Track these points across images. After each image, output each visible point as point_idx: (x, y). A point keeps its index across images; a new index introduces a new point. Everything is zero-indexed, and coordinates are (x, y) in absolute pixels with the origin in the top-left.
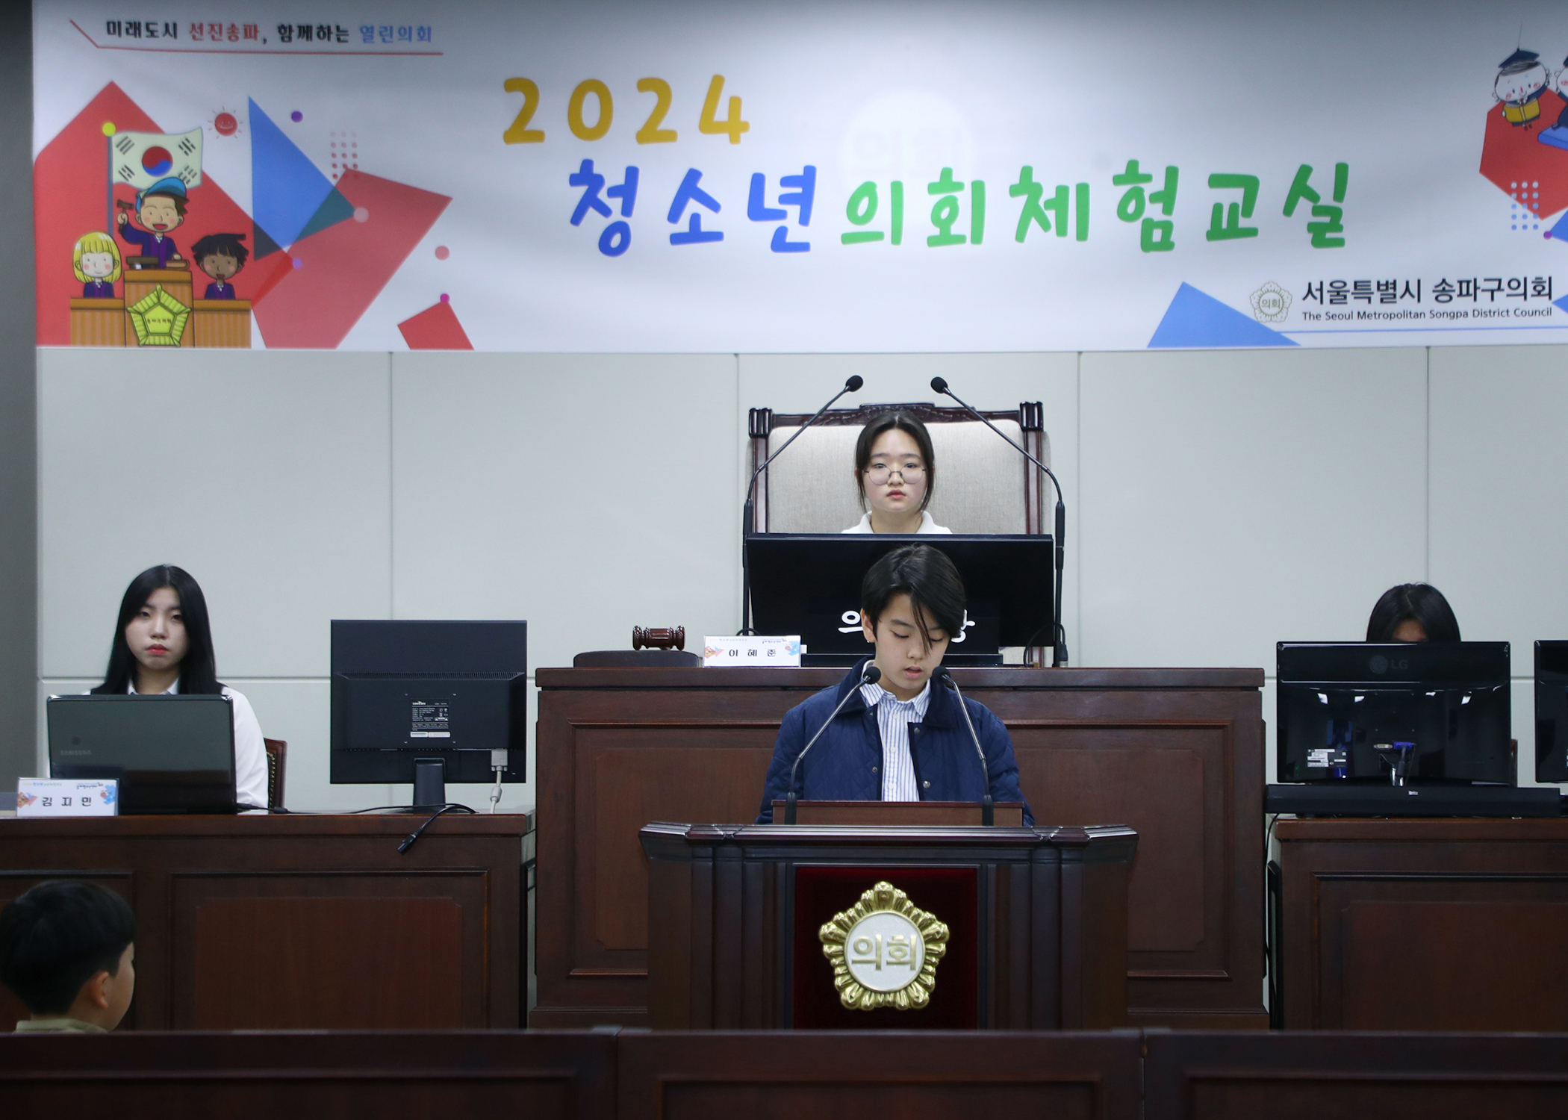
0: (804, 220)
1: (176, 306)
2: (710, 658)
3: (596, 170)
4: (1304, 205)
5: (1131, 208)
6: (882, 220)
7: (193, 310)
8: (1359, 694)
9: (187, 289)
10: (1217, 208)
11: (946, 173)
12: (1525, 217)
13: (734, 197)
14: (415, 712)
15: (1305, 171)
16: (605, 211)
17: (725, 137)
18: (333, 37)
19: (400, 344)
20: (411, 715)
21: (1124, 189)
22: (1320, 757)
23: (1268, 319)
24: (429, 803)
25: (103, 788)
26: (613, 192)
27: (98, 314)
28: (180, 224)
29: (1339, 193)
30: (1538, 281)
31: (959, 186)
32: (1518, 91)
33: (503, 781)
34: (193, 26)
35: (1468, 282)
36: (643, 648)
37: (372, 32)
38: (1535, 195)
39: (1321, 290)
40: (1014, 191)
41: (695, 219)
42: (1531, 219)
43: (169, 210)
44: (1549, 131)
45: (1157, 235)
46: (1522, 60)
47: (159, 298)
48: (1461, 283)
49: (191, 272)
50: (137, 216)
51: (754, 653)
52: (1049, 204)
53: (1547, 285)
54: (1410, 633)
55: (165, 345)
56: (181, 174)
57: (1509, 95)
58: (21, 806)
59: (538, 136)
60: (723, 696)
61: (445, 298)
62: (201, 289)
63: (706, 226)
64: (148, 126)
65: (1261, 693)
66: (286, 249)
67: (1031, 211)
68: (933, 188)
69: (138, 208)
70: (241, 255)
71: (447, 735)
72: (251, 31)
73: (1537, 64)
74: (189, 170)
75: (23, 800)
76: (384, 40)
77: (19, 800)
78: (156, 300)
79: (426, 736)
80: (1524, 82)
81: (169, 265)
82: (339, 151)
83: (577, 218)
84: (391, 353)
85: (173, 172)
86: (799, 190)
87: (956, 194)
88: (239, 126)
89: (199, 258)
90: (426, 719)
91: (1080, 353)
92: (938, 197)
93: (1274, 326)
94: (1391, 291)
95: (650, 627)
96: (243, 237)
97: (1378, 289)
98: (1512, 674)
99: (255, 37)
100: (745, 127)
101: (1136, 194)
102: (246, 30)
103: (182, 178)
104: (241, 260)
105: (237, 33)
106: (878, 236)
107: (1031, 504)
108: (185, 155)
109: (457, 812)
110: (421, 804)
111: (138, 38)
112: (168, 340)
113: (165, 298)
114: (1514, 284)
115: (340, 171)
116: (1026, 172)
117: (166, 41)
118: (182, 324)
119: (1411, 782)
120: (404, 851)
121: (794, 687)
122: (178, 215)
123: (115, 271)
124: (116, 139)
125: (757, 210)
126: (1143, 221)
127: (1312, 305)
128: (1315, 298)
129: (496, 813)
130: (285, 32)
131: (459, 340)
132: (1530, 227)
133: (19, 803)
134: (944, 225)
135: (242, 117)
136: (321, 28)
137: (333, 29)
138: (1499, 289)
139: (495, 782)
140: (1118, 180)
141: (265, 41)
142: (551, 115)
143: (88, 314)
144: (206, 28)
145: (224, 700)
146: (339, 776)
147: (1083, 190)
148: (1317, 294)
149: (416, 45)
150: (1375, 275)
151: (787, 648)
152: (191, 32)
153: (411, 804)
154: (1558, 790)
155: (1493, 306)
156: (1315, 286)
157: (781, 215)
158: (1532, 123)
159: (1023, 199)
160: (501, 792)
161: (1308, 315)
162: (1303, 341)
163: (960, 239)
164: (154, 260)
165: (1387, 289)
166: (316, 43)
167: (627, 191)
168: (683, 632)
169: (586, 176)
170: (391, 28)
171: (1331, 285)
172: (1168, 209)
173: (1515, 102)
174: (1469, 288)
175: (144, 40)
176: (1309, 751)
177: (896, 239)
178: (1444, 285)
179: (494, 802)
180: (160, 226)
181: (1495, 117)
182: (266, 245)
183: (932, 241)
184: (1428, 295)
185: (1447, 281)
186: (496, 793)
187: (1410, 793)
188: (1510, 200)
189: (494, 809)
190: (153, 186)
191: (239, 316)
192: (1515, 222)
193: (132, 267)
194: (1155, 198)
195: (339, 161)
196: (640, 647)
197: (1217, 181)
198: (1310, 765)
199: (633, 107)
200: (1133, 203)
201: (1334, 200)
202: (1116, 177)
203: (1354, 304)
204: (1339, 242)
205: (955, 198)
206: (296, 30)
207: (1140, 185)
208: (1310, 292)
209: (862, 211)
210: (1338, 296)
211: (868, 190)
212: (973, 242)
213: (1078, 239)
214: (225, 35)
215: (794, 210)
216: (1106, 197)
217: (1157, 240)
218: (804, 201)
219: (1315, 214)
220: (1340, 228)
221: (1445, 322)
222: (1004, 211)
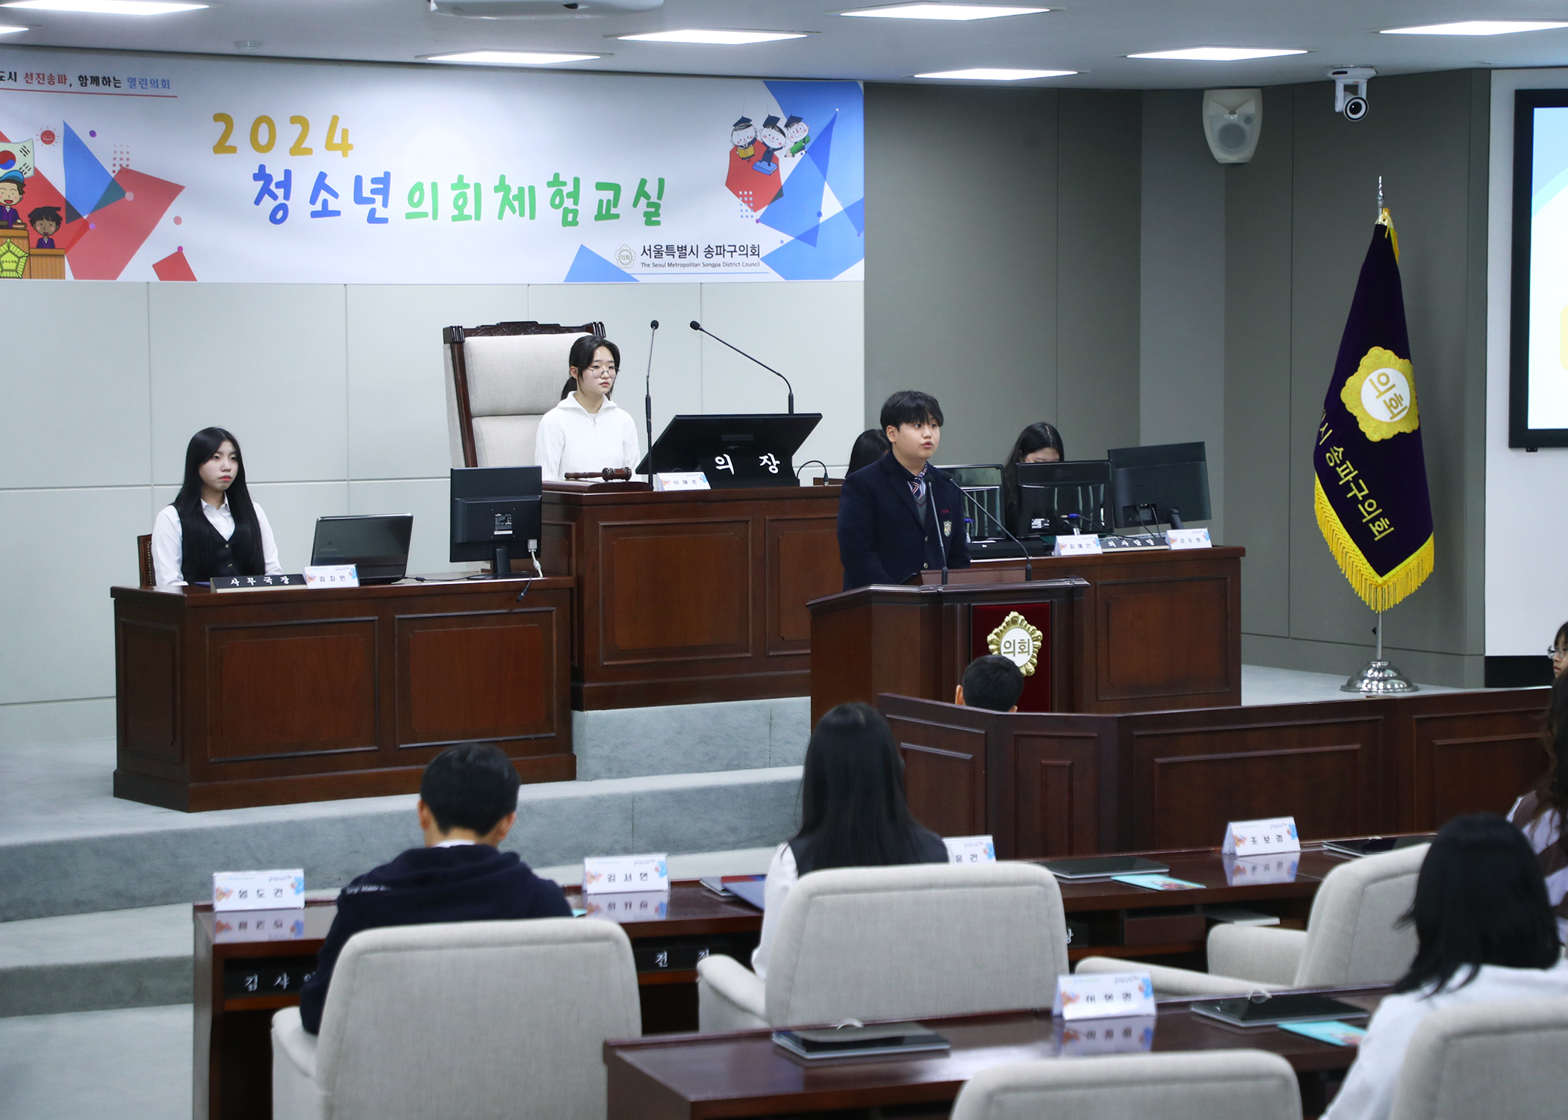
0: (385, 204)
1: (20, 253)
3: (267, 172)
4: (643, 201)
5: (557, 201)
6: (427, 206)
7: (30, 255)
10: (601, 202)
11: (461, 178)
12: (747, 211)
13: (346, 191)
15: (643, 182)
16: (274, 197)
17: (341, 152)
18: (112, 84)
19: (154, 277)
21: (554, 189)
23: (624, 266)
26: (278, 185)
28: (21, 200)
29: (660, 197)
30: (753, 247)
31: (467, 186)
32: (743, 140)
34: (27, 74)
35: (720, 247)
37: (135, 82)
38: (751, 199)
39: (650, 250)
40: (497, 189)
41: (325, 202)
42: (750, 212)
44: (758, 163)
45: (570, 217)
46: (744, 123)
47: (9, 248)
48: (717, 247)
52: (515, 198)
53: (757, 249)
55: (13, 278)
56: (21, 168)
57: (739, 142)
59: (233, 150)
61: (180, 249)
62: (34, 243)
63: (331, 208)
66: (85, 217)
67: (506, 202)
68: (454, 187)
70: (58, 221)
72: (62, 79)
73: (751, 125)
74: (26, 166)
76: (142, 87)
78: (7, 249)
80: (744, 136)
81: (14, 226)
82: (118, 156)
83: (258, 202)
84: (148, 283)
85: (16, 167)
86: (382, 186)
87: (465, 190)
88: (56, 140)
89: (33, 223)
91: (529, 285)
92: (458, 192)
93: (628, 271)
94: (684, 251)
96: (59, 209)
97: (678, 251)
99: (65, 83)
100: (351, 147)
101: (559, 193)
102: (59, 78)
103: (21, 171)
104: (58, 224)
106: (425, 215)
112: (14, 274)
113: (12, 247)
114: (742, 248)
115: (117, 169)
116: (502, 178)
117: (11, 84)
118: (23, 264)
122: (20, 194)
125: (359, 199)
126: (564, 208)
127: (646, 258)
128: (647, 255)
130: (83, 80)
131: (188, 275)
132: (749, 217)
134: (460, 208)
135: (59, 133)
136: (104, 78)
137: (112, 79)
138: (735, 251)
140: (550, 185)
141: (71, 85)
142: (240, 137)
144: (35, 76)
147: (532, 189)
148: (648, 252)
149: (161, 91)
150: (677, 242)
155: (732, 261)
156: (647, 248)
157: (372, 201)
158: (751, 158)
159: (501, 194)
161: (643, 264)
162: (642, 279)
163: (469, 217)
164: (7, 223)
165: (681, 250)
166: (102, 88)
167: (286, 184)
169: (262, 175)
170: (146, 80)
171: (655, 247)
172: (576, 203)
173: (742, 146)
174: (721, 250)
177: (435, 217)
178: (709, 249)
180: (8, 202)
181: (733, 153)
182: (73, 214)
183: (454, 218)
184: (702, 254)
185: (710, 246)
188: (739, 201)
191: (58, 259)
192: (742, 214)
194: (569, 195)
195: (118, 163)
197: (600, 186)
199: (288, 134)
200: (558, 198)
201: (658, 198)
202: (548, 183)
203: (666, 259)
204: (658, 223)
205: (465, 193)
206: (90, 79)
207: (561, 188)
208: (644, 251)
209: (416, 199)
210: (659, 254)
211: (418, 187)
212: (476, 219)
213: (530, 219)
214: (46, 81)
215: (379, 198)
216: (544, 195)
217: (570, 220)
218: (385, 192)
219: (647, 207)
220: (658, 215)
221: (710, 269)
222: (492, 201)
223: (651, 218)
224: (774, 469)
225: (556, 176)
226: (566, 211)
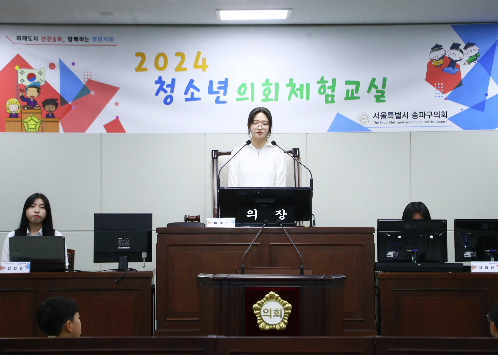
2: (208, 224)
8: (400, 235)
14: (119, 241)
20: (118, 242)
22: (390, 254)
24: (123, 268)
25: (26, 264)
33: (145, 262)
36: (188, 221)
43: (35, 92)
49: (41, 110)
50: (26, 93)
51: (222, 223)
54: (417, 217)
58: (1, 270)
60: (212, 236)
65: (373, 235)
69: (26, 92)
71: (129, 248)
75: (2, 268)
77: (1, 268)
79: (122, 248)
88: (56, 67)
90: (123, 243)
95: (189, 215)
98: (448, 229)
105: (56, 39)
107: (296, 178)
108: (40, 75)
109: (132, 271)
110: (121, 268)
111: (26, 41)
113: (33, 118)
119: (418, 262)
120: (117, 283)
121: (233, 233)
123: (19, 110)
129: (144, 271)
133: (1, 269)
139: (143, 262)
145: (62, 238)
146: (96, 260)
151: (232, 221)
152: (42, 39)
153: (118, 268)
154: (462, 264)
160: (145, 265)
168: (200, 217)
176: (387, 252)
179: (143, 268)
186: (143, 265)
187: (418, 265)
189: (143, 270)
190: (30, 85)
196: (187, 221)
198: (388, 256)
200: (323, 89)
209: (242, 92)
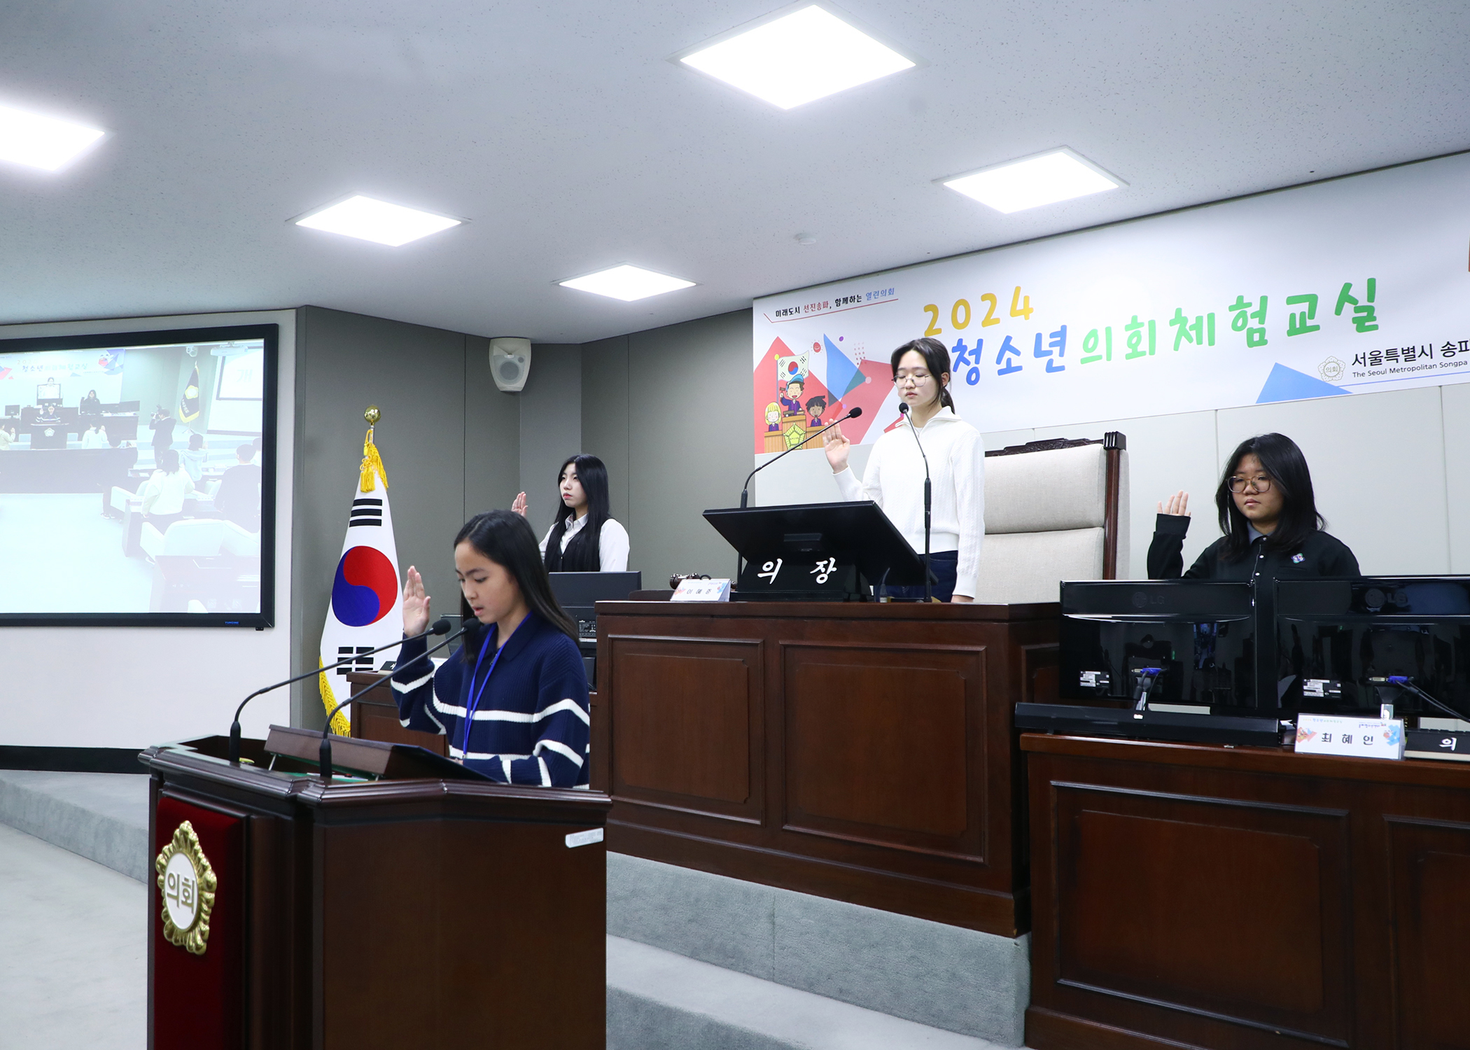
0: (1061, 354)
1: (801, 432)
3: (964, 344)
4: (1348, 308)
5: (1240, 323)
6: (1101, 349)
9: (804, 423)
10: (1293, 316)
11: (1134, 318)
13: (1028, 348)
15: (1348, 286)
16: (968, 363)
17: (1023, 317)
18: (856, 300)
21: (1236, 312)
23: (1330, 379)
26: (971, 353)
27: (774, 438)
28: (802, 394)
29: (1371, 297)
31: (1142, 324)
34: (805, 307)
37: (871, 295)
39: (1364, 358)
40: (1172, 323)
41: (1009, 360)
45: (1256, 337)
47: (794, 428)
48: (1460, 343)
52: (1192, 328)
55: (797, 449)
59: (939, 331)
62: (809, 423)
63: (1013, 366)
64: (791, 354)
66: (840, 400)
67: (1182, 333)
68: (1127, 328)
70: (824, 405)
72: (826, 304)
74: (804, 370)
76: (875, 298)
78: (793, 430)
81: (798, 413)
82: (857, 352)
85: (798, 371)
86: (1059, 339)
87: (1139, 329)
88: (822, 347)
89: (808, 409)
91: (1217, 410)
92: (1130, 332)
93: (1335, 383)
94: (1412, 353)
96: (824, 397)
97: (1403, 354)
99: (827, 307)
100: (1031, 310)
101: (1243, 315)
102: (824, 304)
103: (801, 374)
104: (823, 408)
106: (1100, 357)
112: (798, 447)
113: (796, 427)
115: (859, 361)
116: (1179, 311)
117: (795, 315)
118: (803, 439)
122: (801, 391)
124: (779, 362)
125: (1038, 353)
126: (1249, 329)
127: (1359, 367)
128: (1361, 363)
130: (838, 302)
134: (1134, 346)
135: (822, 343)
136: (851, 297)
137: (856, 297)
140: (1231, 308)
141: (831, 307)
142: (944, 320)
143: (770, 438)
144: (810, 307)
147: (1211, 317)
148: (1362, 361)
149: (888, 297)
150: (1401, 345)
156: (1360, 356)
157: (1050, 353)
159: (1177, 326)
161: (1356, 374)
162: (1355, 390)
163: (1143, 353)
164: (793, 412)
165: (1409, 353)
166: (850, 305)
167: (977, 352)
169: (959, 347)
170: (879, 292)
171: (1371, 354)
172: (1262, 321)
174: (1466, 346)
175: (789, 317)
177: (1109, 358)
178: (1448, 346)
180: (794, 397)
182: (833, 399)
183: (1128, 357)
184: (1438, 353)
185: (1451, 343)
193: (785, 416)
194: (1253, 315)
195: (858, 356)
197: (1291, 300)
199: (980, 309)
200: (1241, 319)
201: (1368, 301)
202: (1229, 307)
203: (1386, 364)
204: (1375, 327)
205: (1140, 331)
206: (842, 300)
207: (1245, 309)
208: (1357, 360)
209: (1090, 346)
210: (1376, 359)
211: (1093, 333)
212: (1150, 354)
213: (1209, 345)
214: (816, 308)
215: (1056, 350)
216: (1225, 319)
217: (1257, 339)
218: (1061, 344)
219: (1356, 312)
220: (1375, 319)
221: (1452, 369)
222: (1166, 334)
223: (1365, 320)
224: (822, 579)
225: (1240, 298)
226: (1251, 332)
